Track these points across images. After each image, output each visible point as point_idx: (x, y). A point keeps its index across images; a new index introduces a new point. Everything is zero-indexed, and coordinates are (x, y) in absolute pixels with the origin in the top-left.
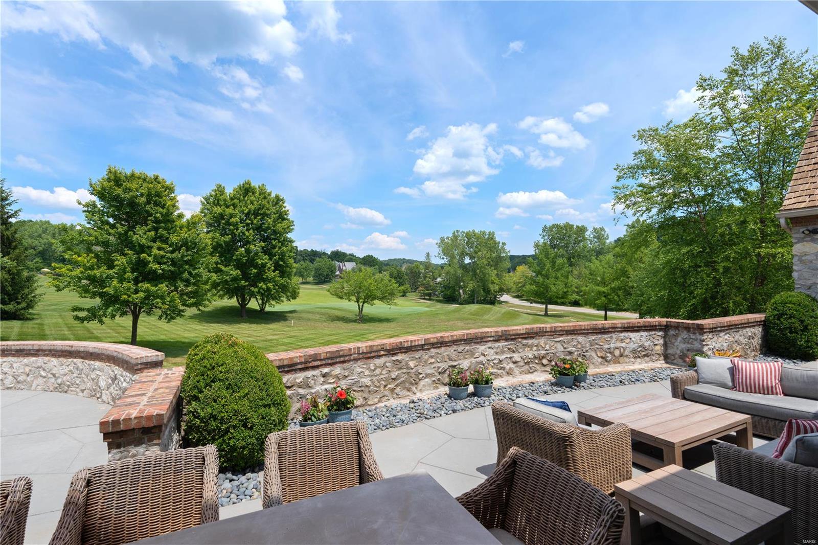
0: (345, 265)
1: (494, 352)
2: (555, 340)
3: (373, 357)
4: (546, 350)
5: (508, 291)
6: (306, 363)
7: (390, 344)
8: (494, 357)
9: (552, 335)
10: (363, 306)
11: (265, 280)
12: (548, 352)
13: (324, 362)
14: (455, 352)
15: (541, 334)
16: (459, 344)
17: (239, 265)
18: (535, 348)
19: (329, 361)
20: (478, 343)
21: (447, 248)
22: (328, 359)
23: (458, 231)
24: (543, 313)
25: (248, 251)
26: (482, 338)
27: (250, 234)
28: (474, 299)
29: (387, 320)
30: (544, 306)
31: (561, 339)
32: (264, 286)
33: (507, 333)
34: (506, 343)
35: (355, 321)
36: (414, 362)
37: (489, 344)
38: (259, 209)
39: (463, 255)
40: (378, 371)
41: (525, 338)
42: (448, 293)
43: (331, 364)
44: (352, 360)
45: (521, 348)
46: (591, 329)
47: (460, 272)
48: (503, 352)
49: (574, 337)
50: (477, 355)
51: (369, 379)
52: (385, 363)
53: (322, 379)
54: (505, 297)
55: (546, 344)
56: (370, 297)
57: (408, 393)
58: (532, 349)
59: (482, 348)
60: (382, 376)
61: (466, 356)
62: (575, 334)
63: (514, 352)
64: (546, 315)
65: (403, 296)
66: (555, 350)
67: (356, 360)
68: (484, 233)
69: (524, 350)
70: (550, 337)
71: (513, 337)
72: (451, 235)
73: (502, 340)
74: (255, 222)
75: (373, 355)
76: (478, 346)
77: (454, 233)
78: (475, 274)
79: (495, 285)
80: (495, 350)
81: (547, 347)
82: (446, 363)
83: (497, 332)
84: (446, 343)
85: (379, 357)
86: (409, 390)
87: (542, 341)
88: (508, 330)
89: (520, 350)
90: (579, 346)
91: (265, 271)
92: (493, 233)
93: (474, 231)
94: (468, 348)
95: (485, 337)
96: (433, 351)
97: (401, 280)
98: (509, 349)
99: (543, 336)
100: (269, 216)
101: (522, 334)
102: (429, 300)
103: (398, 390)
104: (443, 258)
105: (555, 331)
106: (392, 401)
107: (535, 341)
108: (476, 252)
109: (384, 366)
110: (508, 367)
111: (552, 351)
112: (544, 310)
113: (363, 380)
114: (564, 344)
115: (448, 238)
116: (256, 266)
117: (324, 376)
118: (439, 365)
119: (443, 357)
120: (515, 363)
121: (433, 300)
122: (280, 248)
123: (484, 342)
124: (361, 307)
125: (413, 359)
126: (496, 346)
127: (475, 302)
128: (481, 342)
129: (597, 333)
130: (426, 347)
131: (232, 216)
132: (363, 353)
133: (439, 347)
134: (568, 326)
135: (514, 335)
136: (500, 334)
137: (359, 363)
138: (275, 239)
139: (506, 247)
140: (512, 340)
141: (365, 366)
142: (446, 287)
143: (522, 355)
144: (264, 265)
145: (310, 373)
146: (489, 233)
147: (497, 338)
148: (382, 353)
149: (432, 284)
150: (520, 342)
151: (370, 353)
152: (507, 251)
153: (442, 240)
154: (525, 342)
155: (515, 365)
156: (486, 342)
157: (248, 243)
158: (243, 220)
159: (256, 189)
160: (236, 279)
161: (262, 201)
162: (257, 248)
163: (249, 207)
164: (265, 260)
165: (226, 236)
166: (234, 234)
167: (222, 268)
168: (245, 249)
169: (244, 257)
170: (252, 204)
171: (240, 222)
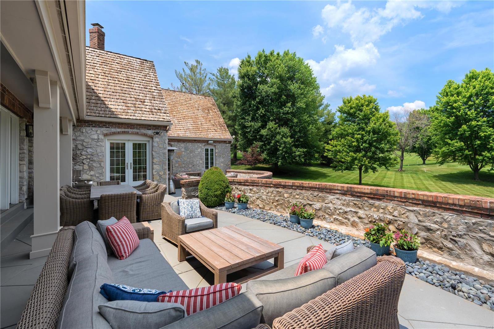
1: (341, 203)
2: (407, 208)
3: (268, 187)
4: (393, 216)
6: (244, 183)
7: (275, 182)
8: (341, 207)
9: (404, 202)
12: (396, 218)
13: (250, 184)
14: (311, 195)
15: (389, 198)
16: (314, 191)
17: (463, 139)
18: (381, 211)
19: (252, 184)
20: (328, 193)
22: (251, 183)
25: (470, 127)
26: (331, 189)
27: (472, 113)
31: (415, 208)
32: (488, 155)
33: (352, 190)
34: (352, 199)
36: (288, 195)
37: (337, 196)
38: (482, 90)
40: (270, 194)
41: (372, 198)
43: (253, 186)
44: (260, 186)
45: (367, 207)
46: (469, 207)
48: (348, 205)
49: (437, 211)
50: (326, 201)
51: (265, 196)
52: (273, 191)
53: (249, 191)
55: (395, 210)
57: (284, 211)
58: (378, 211)
59: (331, 197)
60: (271, 197)
61: (319, 200)
62: (439, 208)
63: (360, 208)
66: (406, 220)
67: (261, 186)
69: (370, 209)
70: (400, 203)
71: (359, 195)
73: (349, 195)
74: (477, 102)
75: (268, 185)
76: (328, 195)
80: (342, 202)
81: (396, 213)
82: (305, 201)
83: (343, 187)
84: (306, 187)
85: (271, 187)
86: (284, 210)
87: (390, 206)
88: (353, 188)
89: (366, 209)
90: (446, 225)
91: (489, 142)
94: (320, 194)
95: (333, 189)
96: (298, 191)
98: (355, 204)
99: (392, 200)
101: (367, 194)
103: (278, 207)
105: (405, 198)
106: (275, 212)
107: (382, 204)
109: (272, 192)
110: (352, 219)
111: (402, 219)
113: (263, 196)
114: (419, 216)
116: (480, 138)
117: (250, 190)
118: (301, 201)
119: (304, 197)
120: (360, 218)
123: (333, 193)
125: (287, 193)
126: (344, 199)
128: (331, 193)
129: (482, 215)
130: (294, 188)
132: (263, 183)
133: (302, 190)
134: (423, 195)
135: (359, 193)
136: (345, 189)
137: (263, 188)
140: (358, 197)
141: (265, 190)
143: (367, 213)
145: (246, 187)
147: (343, 192)
148: (272, 185)
150: (366, 200)
151: (267, 184)
154: (371, 201)
155: (360, 220)
156: (335, 193)
157: (471, 120)
158: (466, 103)
159: (479, 75)
160: (461, 149)
161: (484, 84)
162: (480, 123)
163: (470, 91)
164: (489, 133)
165: (450, 118)
166: (457, 115)
167: (449, 141)
168: (467, 125)
169: (467, 132)
170: (474, 88)
171: (462, 105)
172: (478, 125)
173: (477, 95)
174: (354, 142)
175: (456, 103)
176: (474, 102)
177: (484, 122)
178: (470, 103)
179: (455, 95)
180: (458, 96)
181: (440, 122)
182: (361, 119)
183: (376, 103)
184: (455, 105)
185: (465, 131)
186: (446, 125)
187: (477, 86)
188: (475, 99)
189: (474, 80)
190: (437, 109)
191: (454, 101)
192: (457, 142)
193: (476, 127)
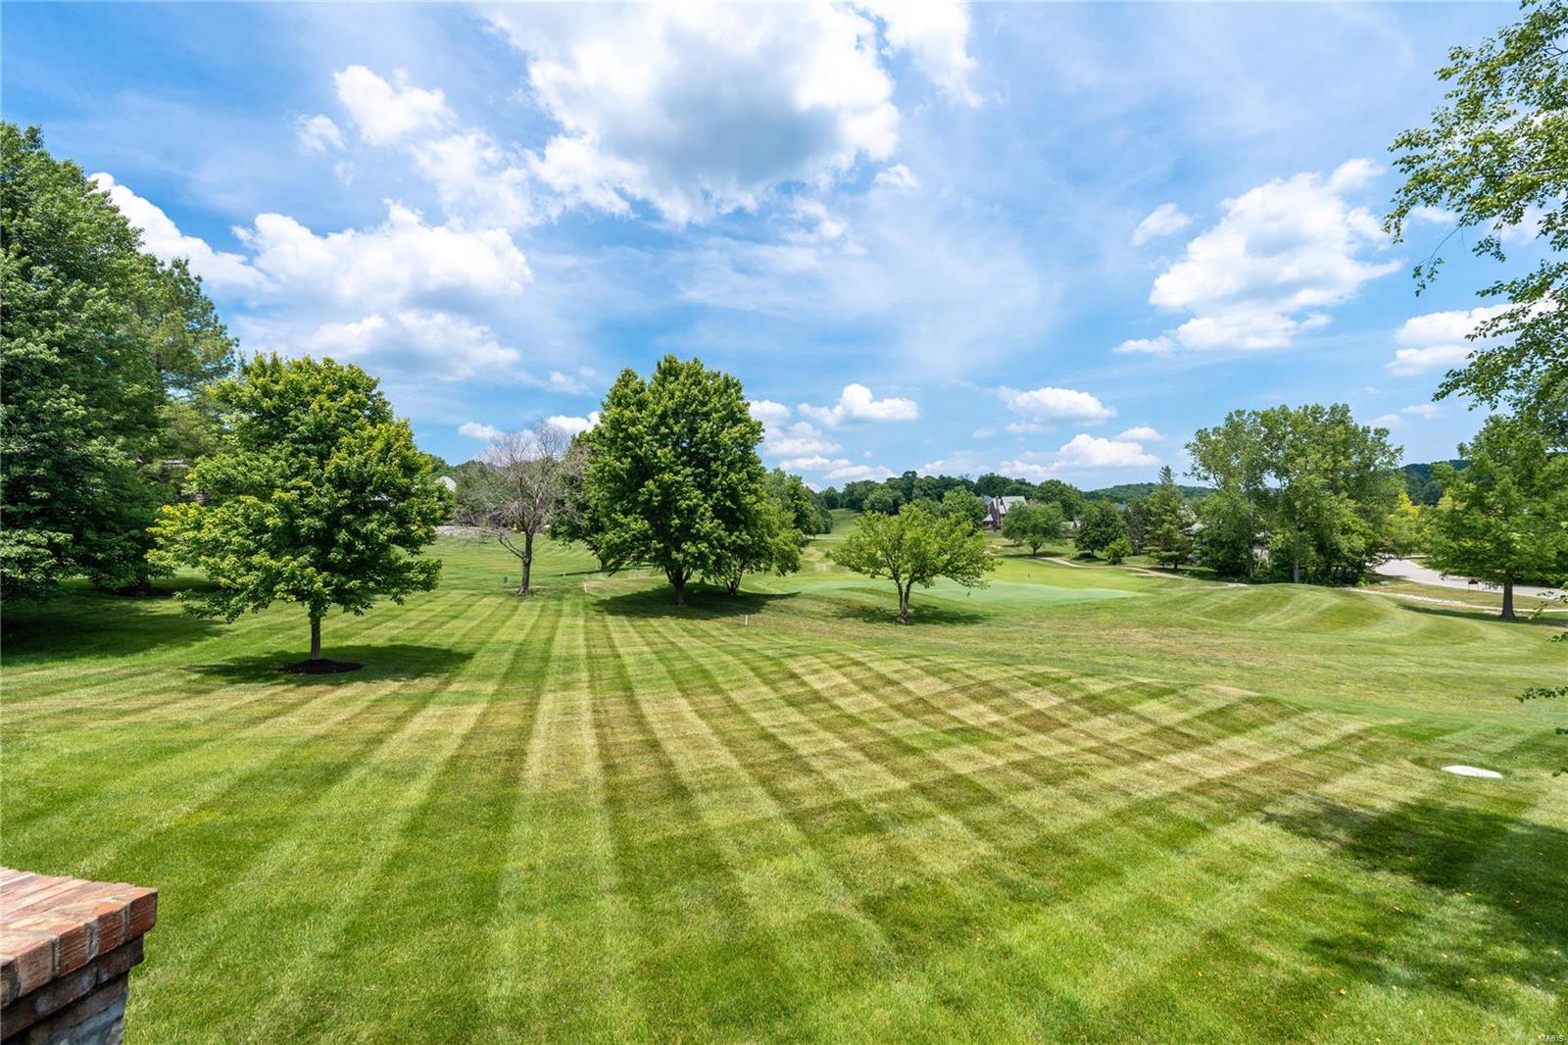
0: (1002, 503)
5: (1403, 550)
10: (908, 587)
11: (696, 538)
17: (648, 512)
21: (1211, 452)
23: (1239, 413)
24: (1498, 611)
25: (661, 485)
27: (665, 454)
28: (1291, 571)
29: (971, 619)
30: (1501, 590)
35: (890, 618)
38: (685, 405)
39: (1256, 469)
42: (1220, 556)
47: (1248, 507)
54: (1391, 567)
56: (923, 572)
64: (1508, 616)
65: (1115, 563)
68: (1317, 411)
72: (1222, 424)
74: (676, 429)
77: (1230, 418)
78: (1290, 510)
79: (1354, 536)
91: (694, 521)
92: (1345, 410)
93: (1284, 408)
97: (1110, 530)
100: (707, 416)
102: (1175, 571)
104: (1206, 478)
108: (1291, 459)
112: (1501, 600)
115: (1216, 431)
116: (679, 512)
121: (1183, 572)
122: (725, 475)
124: (904, 589)
127: (1296, 578)
131: (633, 422)
138: (716, 459)
139: (1388, 440)
142: (1215, 543)
144: (692, 510)
146: (1334, 409)
149: (1178, 536)
152: (1392, 449)
153: (1202, 435)
157: (661, 470)
158: (655, 429)
159: (681, 370)
160: (645, 538)
161: (689, 390)
162: (679, 478)
163: (663, 403)
164: (695, 500)
165: (623, 459)
166: (637, 455)
167: (620, 517)
168: (655, 481)
169: (657, 496)
170: (672, 397)
171: (646, 433)
172: (676, 482)
173: (676, 414)
174: (269, 514)
175: (634, 425)
176: (671, 429)
177: (687, 476)
178: (663, 430)
179: (633, 408)
180: (640, 411)
181: (602, 471)
182: (304, 440)
183: (374, 392)
184: (632, 430)
185: (651, 493)
186: (615, 477)
187: (678, 393)
188: (672, 421)
189: (672, 378)
190: (601, 435)
191: (629, 419)
192: (636, 520)
193: (672, 484)
